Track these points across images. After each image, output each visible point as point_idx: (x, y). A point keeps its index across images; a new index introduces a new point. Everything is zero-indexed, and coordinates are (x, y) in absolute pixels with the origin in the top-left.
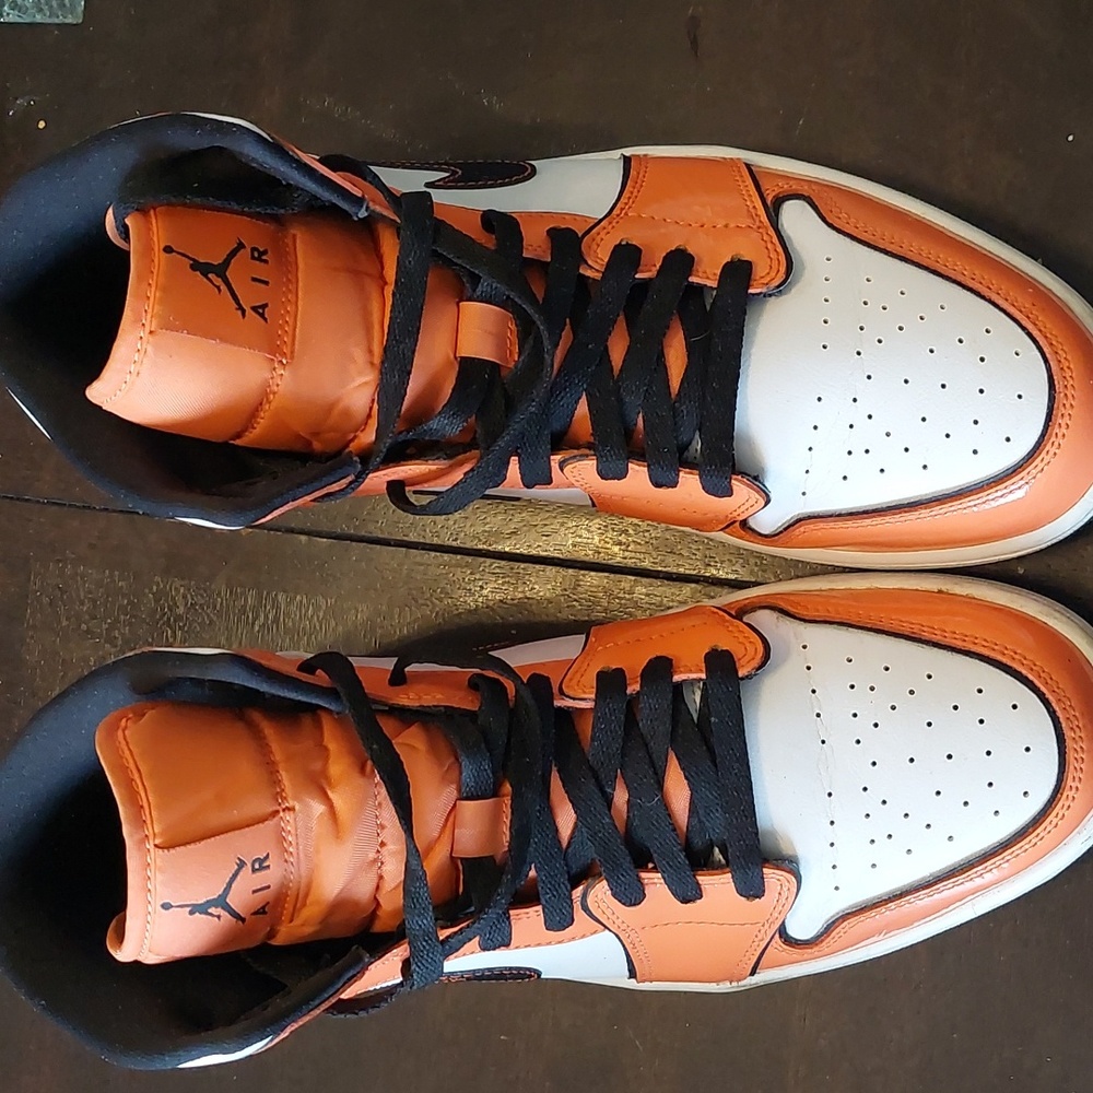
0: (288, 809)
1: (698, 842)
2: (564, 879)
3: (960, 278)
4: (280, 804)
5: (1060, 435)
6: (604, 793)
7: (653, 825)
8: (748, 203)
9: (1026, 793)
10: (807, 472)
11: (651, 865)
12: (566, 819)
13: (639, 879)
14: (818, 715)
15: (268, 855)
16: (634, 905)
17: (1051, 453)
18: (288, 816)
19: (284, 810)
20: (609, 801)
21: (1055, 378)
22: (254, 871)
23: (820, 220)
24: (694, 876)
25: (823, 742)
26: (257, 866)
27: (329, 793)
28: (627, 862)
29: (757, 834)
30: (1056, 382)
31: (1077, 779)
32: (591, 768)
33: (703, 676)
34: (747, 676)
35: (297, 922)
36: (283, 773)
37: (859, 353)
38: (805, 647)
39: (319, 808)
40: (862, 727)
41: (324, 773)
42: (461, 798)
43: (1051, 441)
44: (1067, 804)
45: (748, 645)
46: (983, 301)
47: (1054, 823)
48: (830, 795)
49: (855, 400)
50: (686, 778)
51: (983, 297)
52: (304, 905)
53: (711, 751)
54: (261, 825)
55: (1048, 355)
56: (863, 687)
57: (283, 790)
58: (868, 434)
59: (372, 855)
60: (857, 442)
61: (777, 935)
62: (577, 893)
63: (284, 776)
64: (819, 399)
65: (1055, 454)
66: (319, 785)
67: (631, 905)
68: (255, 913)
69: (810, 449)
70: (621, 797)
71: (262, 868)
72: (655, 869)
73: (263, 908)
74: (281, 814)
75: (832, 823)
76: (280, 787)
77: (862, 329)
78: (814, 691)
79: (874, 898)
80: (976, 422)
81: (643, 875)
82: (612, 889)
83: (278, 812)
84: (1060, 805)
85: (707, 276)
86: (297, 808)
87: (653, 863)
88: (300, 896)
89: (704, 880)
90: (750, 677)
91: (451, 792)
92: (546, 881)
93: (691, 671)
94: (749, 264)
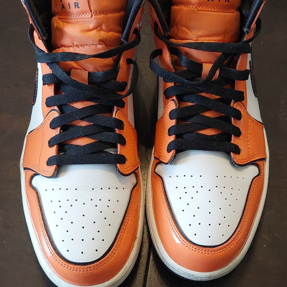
0: (92, 16)
1: (66, 147)
2: (61, 103)
3: (244, 217)
4: (93, 13)
5: (199, 251)
6: (85, 118)
7: (74, 133)
8: (256, 156)
9: (68, 251)
10: (177, 176)
11: (62, 131)
12: (79, 105)
13: (58, 127)
14: (102, 189)
15: (79, 8)
16: (50, 125)
17: (193, 249)
18: (90, 15)
19: (92, 14)
20: (82, 119)
21: (217, 247)
22: (75, 3)
23: (254, 177)
24: (56, 144)
25: (93, 189)
26: (76, 4)
27: (95, 30)
28: (64, 123)
29: (67, 164)
30: (215, 248)
31: (70, 268)
32: (94, 115)
33: (118, 153)
34: (116, 166)
35: (58, 21)
36: (103, 15)
37: (216, 187)
38: (124, 189)
39: (91, 26)
40: (96, 202)
41: (101, 30)
42: (89, 73)
43: (196, 248)
44: (63, 264)
45: (126, 170)
46: (237, 224)
47: (57, 259)
48: (76, 189)
49: (202, 187)
50: (87, 145)
51: (239, 224)
52: (63, 22)
53: (94, 153)
54: (88, 6)
55: (224, 245)
56: (109, 203)
57: (98, 15)
58: (192, 192)
59: (75, 43)
60: (189, 189)
61: (34, 173)
62: (56, 108)
63: (102, 16)
64: (201, 176)
65: (193, 250)
66: (98, 27)
67: (50, 124)
68: (63, 5)
69: (185, 176)
70: (84, 124)
71: (75, 6)
72: (60, 132)
73: (64, 8)
74: (91, 13)
75: (67, 189)
76: (99, 14)
77: (224, 187)
78: (109, 188)
79: (41, 202)
80: (200, 224)
81: (59, 128)
82: (56, 118)
83: (91, 12)
84: (63, 262)
85: (234, 140)
86: (92, 18)
87: (62, 132)
88: (66, 20)
89: (55, 148)
90: (116, 167)
91: (91, 70)
92: (61, 97)
93: (120, 150)
94: (239, 153)
